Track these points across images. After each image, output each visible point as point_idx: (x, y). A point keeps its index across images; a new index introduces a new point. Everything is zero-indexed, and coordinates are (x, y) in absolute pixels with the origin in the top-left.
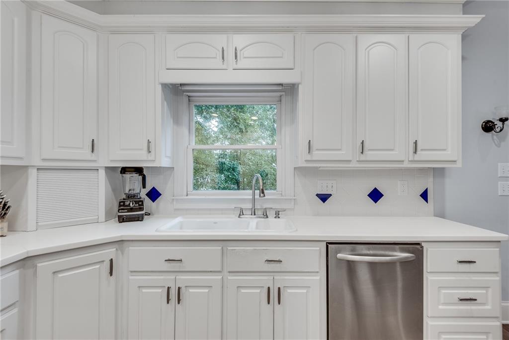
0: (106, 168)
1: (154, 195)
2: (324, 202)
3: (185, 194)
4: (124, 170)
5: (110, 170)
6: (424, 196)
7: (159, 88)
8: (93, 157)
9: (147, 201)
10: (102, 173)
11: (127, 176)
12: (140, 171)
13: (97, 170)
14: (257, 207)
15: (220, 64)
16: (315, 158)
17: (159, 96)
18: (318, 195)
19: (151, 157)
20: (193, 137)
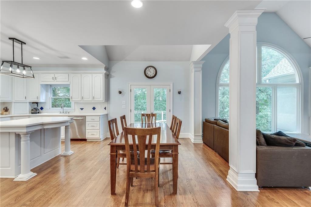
0: (29, 102)
1: (42, 108)
2: (82, 110)
3: (49, 108)
4: (33, 103)
5: (30, 103)
6: (105, 108)
7: (40, 85)
8: (26, 100)
9: (40, 110)
10: (28, 103)
11: (34, 104)
12: (37, 103)
13: (27, 103)
14: (64, 111)
15: (52, 80)
16: (73, 100)
17: (40, 87)
18: (80, 109)
19: (38, 100)
20: (52, 95)
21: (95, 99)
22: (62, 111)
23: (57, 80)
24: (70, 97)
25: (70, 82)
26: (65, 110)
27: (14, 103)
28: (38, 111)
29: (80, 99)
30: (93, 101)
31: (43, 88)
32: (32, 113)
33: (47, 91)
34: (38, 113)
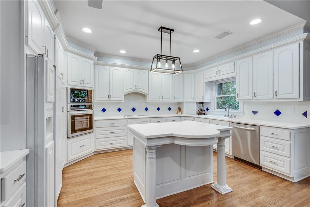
2: (255, 114)
3: (214, 109)
4: (199, 103)
5: (196, 103)
6: (305, 114)
7: (204, 83)
8: (193, 100)
9: (206, 110)
12: (203, 103)
13: (194, 103)
14: (229, 114)
15: (216, 75)
16: (240, 99)
17: (204, 85)
18: (252, 112)
19: (203, 100)
20: (217, 93)
21: (280, 96)
22: (227, 114)
23: (221, 74)
24: (236, 95)
25: (236, 73)
26: (231, 112)
27: (185, 103)
28: (203, 112)
29: (250, 97)
30: (274, 100)
31: (207, 86)
32: (198, 114)
33: (212, 89)
34: (204, 114)
